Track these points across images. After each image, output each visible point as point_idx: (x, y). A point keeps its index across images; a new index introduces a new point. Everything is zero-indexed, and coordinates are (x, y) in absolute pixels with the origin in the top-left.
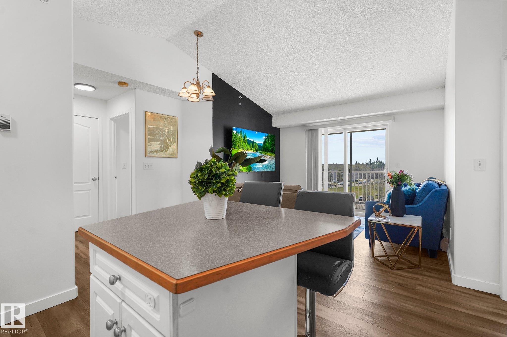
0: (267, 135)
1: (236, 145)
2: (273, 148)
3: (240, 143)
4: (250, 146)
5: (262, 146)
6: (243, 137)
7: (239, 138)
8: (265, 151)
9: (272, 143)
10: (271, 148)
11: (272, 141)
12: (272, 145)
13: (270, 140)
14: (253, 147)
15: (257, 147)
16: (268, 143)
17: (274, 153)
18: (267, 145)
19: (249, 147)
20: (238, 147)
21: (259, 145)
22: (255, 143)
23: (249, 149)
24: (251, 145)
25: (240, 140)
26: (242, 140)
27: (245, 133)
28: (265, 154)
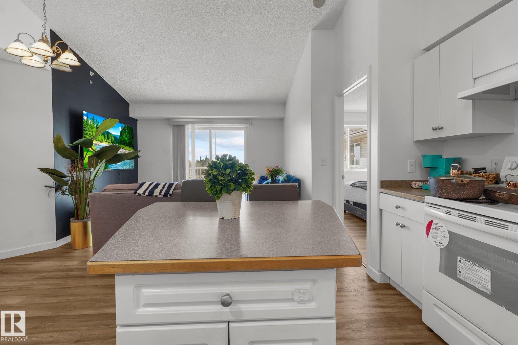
0: (123, 126)
1: (87, 134)
2: (132, 141)
3: (92, 132)
4: (105, 137)
5: (118, 138)
6: (95, 126)
7: (91, 126)
8: (123, 145)
9: (129, 135)
10: (128, 141)
11: (129, 133)
12: (129, 137)
13: (127, 131)
14: (108, 139)
15: (113, 138)
16: (125, 135)
17: (133, 147)
18: (124, 138)
19: (103, 138)
20: (90, 136)
21: (115, 137)
22: (111, 134)
23: (104, 140)
24: (106, 135)
25: (92, 129)
26: (95, 129)
27: (98, 121)
28: (123, 147)
